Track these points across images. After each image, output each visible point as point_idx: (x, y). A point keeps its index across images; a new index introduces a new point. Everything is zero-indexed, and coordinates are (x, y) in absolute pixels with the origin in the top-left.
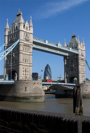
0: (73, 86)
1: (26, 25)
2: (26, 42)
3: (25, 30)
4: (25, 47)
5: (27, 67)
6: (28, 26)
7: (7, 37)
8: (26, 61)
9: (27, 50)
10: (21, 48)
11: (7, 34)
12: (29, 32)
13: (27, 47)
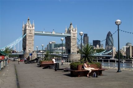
0: (67, 55)
1: (30, 26)
2: (30, 35)
3: (29, 29)
4: (30, 37)
5: (30, 47)
7: (23, 31)
8: (30, 44)
9: (31, 38)
11: (23, 30)
12: (32, 29)
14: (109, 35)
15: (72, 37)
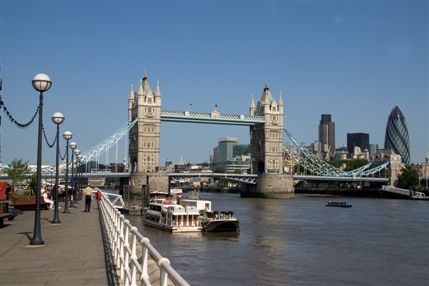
0: (254, 177)
1: (148, 96)
2: (148, 121)
3: (146, 104)
4: (147, 127)
5: (150, 154)
6: (152, 97)
7: (130, 111)
8: (149, 146)
9: (151, 130)
10: (141, 129)
11: (131, 107)
12: (153, 104)
13: (151, 127)
14: (395, 116)
15: (268, 127)
